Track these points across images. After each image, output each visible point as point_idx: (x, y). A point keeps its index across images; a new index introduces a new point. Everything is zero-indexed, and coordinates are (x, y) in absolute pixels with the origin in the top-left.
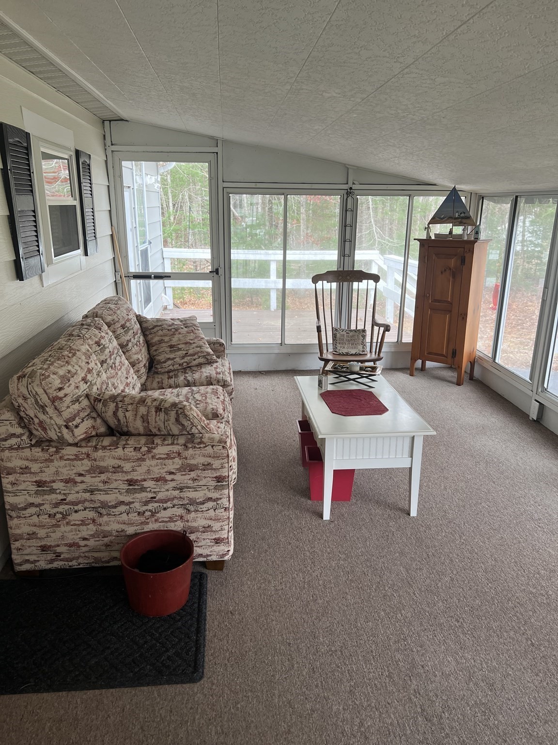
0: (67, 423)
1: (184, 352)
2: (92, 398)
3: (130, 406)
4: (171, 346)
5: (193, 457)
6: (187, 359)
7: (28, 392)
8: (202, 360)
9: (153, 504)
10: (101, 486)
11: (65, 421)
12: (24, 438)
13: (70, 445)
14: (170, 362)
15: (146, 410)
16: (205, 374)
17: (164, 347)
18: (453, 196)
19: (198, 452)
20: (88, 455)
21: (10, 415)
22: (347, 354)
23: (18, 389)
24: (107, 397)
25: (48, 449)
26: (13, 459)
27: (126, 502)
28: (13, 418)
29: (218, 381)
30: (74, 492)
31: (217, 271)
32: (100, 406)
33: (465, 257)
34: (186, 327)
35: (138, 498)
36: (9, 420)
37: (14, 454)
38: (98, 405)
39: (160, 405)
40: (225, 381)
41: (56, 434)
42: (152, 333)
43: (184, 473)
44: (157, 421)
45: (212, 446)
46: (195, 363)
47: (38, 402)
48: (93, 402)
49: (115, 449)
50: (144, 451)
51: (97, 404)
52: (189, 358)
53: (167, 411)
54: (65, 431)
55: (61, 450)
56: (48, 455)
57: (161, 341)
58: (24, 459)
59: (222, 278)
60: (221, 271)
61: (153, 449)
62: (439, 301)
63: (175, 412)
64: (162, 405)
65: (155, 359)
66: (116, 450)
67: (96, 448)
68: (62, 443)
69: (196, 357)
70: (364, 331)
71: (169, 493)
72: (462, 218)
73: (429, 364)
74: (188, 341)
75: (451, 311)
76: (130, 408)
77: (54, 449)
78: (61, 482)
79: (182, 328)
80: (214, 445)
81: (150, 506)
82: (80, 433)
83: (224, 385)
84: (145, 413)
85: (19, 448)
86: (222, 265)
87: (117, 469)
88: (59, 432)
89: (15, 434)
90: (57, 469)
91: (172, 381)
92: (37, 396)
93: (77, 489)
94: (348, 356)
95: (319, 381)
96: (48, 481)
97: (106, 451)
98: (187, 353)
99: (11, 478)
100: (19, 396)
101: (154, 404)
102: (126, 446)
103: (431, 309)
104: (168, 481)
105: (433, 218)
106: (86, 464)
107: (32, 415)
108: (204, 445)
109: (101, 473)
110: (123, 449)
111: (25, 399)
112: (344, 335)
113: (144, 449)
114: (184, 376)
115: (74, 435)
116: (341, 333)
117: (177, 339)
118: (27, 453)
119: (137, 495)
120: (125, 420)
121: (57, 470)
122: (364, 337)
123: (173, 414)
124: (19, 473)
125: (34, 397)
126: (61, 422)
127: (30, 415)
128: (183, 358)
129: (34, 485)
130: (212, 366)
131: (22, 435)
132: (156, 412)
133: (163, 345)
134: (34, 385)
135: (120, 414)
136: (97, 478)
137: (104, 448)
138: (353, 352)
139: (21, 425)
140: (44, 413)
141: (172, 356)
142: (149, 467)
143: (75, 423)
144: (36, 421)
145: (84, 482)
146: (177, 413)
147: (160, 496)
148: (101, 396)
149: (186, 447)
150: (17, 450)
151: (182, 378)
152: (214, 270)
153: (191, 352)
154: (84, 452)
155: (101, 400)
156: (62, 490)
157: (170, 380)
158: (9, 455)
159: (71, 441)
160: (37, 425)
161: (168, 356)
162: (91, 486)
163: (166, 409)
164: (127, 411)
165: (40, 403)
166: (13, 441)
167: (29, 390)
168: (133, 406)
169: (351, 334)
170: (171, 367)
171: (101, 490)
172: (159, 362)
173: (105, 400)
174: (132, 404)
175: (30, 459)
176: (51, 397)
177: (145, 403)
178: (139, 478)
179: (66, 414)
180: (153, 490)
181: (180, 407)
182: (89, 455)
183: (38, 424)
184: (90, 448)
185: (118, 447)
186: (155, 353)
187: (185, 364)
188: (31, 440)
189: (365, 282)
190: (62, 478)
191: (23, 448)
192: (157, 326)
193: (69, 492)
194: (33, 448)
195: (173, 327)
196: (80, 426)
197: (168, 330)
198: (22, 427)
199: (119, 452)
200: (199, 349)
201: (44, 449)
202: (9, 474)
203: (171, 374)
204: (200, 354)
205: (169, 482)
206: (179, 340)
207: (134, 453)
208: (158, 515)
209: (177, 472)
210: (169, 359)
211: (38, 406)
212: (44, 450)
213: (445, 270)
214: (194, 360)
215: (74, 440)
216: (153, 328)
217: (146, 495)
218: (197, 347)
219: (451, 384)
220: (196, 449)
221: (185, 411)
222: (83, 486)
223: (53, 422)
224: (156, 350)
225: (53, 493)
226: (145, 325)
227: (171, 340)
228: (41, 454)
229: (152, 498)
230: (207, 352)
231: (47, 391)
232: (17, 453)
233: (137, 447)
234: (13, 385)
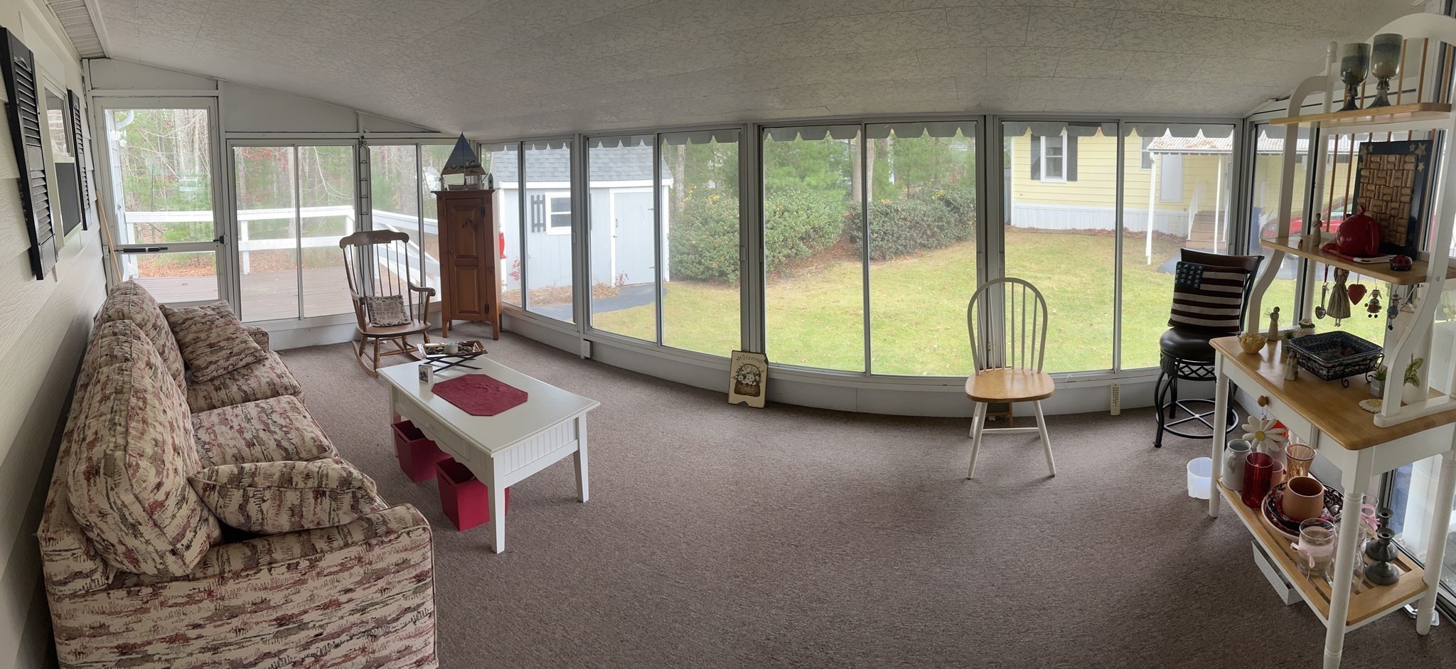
0: (174, 545)
1: (229, 352)
2: (201, 485)
3: (268, 491)
4: (211, 346)
5: (381, 558)
6: (232, 360)
7: (110, 504)
8: (250, 359)
9: (317, 645)
10: (232, 637)
11: (171, 543)
12: (97, 576)
13: (176, 579)
14: (213, 367)
15: (298, 497)
16: (264, 381)
17: (202, 348)
18: (462, 144)
19: (388, 548)
20: (210, 593)
21: (72, 540)
22: (390, 326)
23: (91, 500)
24: (225, 480)
25: (139, 591)
26: (79, 613)
27: (273, 652)
28: (77, 546)
29: (285, 388)
30: (185, 655)
31: (221, 240)
32: (214, 498)
33: (484, 208)
34: (222, 317)
35: (293, 642)
36: (72, 550)
37: (79, 604)
38: (212, 496)
39: (320, 486)
40: (294, 387)
41: (156, 567)
42: (183, 330)
43: (367, 585)
44: (316, 513)
45: (408, 533)
46: (242, 364)
47: (127, 519)
48: (201, 492)
49: (256, 573)
50: (305, 568)
51: (209, 495)
52: (235, 358)
53: (334, 496)
54: (170, 559)
55: (161, 591)
56: (140, 602)
57: (197, 340)
58: (97, 613)
59: (228, 247)
60: (227, 240)
61: (318, 561)
62: (464, 257)
63: (350, 495)
64: (323, 486)
65: (192, 364)
66: (258, 576)
67: (222, 578)
68: (164, 579)
69: (243, 355)
70: (400, 297)
71: (343, 622)
72: (473, 167)
73: (455, 322)
74: (230, 336)
75: (477, 266)
76: (268, 495)
77: (150, 590)
78: (162, 642)
79: (218, 319)
80: (410, 531)
81: (313, 649)
82: (192, 557)
83: (295, 392)
84: (297, 502)
85: (89, 593)
86: (227, 232)
87: (261, 605)
88: (161, 563)
89: (81, 572)
90: (156, 622)
91: (222, 394)
92: (124, 509)
93: (188, 650)
94: (394, 328)
95: (421, 374)
96: (139, 643)
97: (240, 580)
98: (232, 353)
99: (75, 645)
100: (91, 512)
101: (310, 483)
102: (273, 565)
103: (457, 266)
104: (343, 603)
105: (445, 168)
106: (208, 607)
107: (115, 541)
108: (396, 535)
109: (233, 617)
110: (270, 570)
111: (103, 515)
112: (380, 304)
113: (304, 564)
114: (236, 386)
115: (184, 564)
116: (377, 302)
117: (216, 334)
118: (102, 600)
119: (293, 638)
120: (260, 516)
121: (154, 624)
122: (402, 303)
123: (347, 499)
124: (88, 636)
125: (120, 510)
126: (163, 546)
127: (110, 540)
128: (228, 359)
129: (114, 653)
130: (264, 365)
131: (93, 572)
132: (316, 498)
133: (200, 344)
134: (121, 490)
135: (252, 508)
136: (226, 626)
137: (237, 575)
138: (395, 322)
139: (90, 555)
140: (135, 536)
141: (214, 358)
142: (312, 591)
143: (185, 542)
144: (121, 549)
145: (203, 637)
146: (354, 496)
147: (330, 629)
148: (214, 478)
149: (369, 545)
150: (84, 597)
151: (235, 388)
152: (219, 238)
153: (236, 350)
154: (202, 589)
155: (214, 486)
156: (165, 654)
157: (219, 394)
158: (72, 607)
159: (179, 573)
160: (121, 555)
161: (209, 359)
162: (213, 641)
163: (332, 491)
164: (264, 501)
165: (131, 520)
166: (78, 584)
167: (112, 500)
168: (272, 491)
169: (388, 301)
170: (215, 374)
171: (231, 644)
172: (199, 369)
173: (223, 487)
174: (269, 487)
175: (107, 612)
176: (147, 505)
177: (294, 484)
178: (296, 611)
179: (172, 531)
180: (317, 624)
181: (357, 486)
182: (212, 591)
183: (124, 553)
184: (213, 580)
185: (261, 570)
186: (191, 357)
187: (231, 367)
188: (107, 579)
189: (393, 242)
190: (164, 636)
191: (94, 593)
192: (187, 319)
193: (175, 656)
194: (111, 592)
195: (207, 319)
196: (192, 544)
197: (203, 323)
198: (93, 558)
199: (264, 577)
200: (244, 344)
201: (130, 591)
202: (70, 638)
203: (217, 383)
204: (246, 352)
205: (345, 605)
206: (219, 335)
207: (287, 575)
208: (325, 658)
209: (357, 586)
210: (211, 363)
211: (125, 526)
212: (132, 594)
213: (466, 223)
214: (241, 360)
215: (184, 571)
216: (184, 323)
217: (307, 634)
218: (242, 342)
219: (489, 340)
220: (384, 545)
221: (369, 491)
222: (201, 643)
223: (150, 548)
224: (192, 352)
225: (147, 661)
226: (173, 319)
227: (209, 337)
228: (127, 602)
229: (316, 636)
230: (254, 348)
231: (140, 497)
232: (85, 603)
233: (292, 564)
234: (80, 492)
